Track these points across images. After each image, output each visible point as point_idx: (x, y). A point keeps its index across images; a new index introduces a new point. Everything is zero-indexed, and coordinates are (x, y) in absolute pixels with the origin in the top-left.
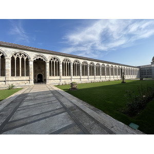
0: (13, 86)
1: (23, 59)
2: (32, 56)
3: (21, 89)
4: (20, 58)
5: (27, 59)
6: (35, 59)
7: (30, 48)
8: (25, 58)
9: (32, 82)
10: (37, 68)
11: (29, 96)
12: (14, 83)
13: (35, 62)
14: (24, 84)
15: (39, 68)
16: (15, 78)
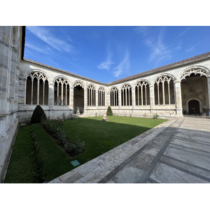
0: (157, 116)
1: (166, 82)
2: (179, 75)
3: (166, 120)
4: (163, 82)
5: (172, 81)
6: (184, 78)
7: (175, 64)
8: (169, 81)
9: (180, 112)
10: (186, 91)
11: (180, 132)
12: (158, 113)
13: (183, 83)
14: (168, 115)
15: (191, 91)
16: (159, 107)
